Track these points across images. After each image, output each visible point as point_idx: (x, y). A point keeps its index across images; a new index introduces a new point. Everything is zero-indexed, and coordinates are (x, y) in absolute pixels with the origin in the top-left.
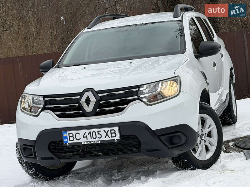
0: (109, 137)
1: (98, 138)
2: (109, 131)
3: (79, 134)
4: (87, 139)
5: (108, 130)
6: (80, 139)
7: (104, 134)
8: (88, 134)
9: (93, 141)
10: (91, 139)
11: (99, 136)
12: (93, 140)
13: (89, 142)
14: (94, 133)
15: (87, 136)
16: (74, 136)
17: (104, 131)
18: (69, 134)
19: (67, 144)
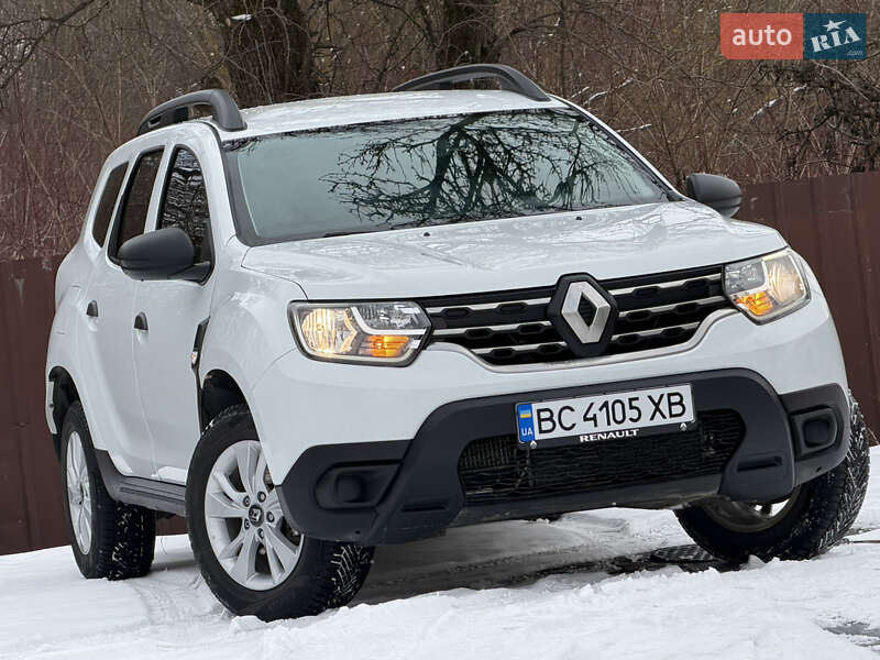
0: (664, 417)
1: (631, 419)
2: (665, 398)
3: (572, 410)
4: (596, 425)
5: (662, 396)
6: (574, 425)
7: (647, 409)
8: (601, 409)
9: (614, 432)
10: (609, 424)
11: (635, 414)
12: (614, 426)
13: (602, 433)
14: (618, 406)
15: (595, 415)
16: (556, 418)
17: (650, 397)
18: (539, 411)
19: (533, 442)
